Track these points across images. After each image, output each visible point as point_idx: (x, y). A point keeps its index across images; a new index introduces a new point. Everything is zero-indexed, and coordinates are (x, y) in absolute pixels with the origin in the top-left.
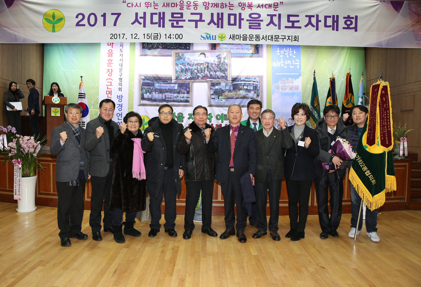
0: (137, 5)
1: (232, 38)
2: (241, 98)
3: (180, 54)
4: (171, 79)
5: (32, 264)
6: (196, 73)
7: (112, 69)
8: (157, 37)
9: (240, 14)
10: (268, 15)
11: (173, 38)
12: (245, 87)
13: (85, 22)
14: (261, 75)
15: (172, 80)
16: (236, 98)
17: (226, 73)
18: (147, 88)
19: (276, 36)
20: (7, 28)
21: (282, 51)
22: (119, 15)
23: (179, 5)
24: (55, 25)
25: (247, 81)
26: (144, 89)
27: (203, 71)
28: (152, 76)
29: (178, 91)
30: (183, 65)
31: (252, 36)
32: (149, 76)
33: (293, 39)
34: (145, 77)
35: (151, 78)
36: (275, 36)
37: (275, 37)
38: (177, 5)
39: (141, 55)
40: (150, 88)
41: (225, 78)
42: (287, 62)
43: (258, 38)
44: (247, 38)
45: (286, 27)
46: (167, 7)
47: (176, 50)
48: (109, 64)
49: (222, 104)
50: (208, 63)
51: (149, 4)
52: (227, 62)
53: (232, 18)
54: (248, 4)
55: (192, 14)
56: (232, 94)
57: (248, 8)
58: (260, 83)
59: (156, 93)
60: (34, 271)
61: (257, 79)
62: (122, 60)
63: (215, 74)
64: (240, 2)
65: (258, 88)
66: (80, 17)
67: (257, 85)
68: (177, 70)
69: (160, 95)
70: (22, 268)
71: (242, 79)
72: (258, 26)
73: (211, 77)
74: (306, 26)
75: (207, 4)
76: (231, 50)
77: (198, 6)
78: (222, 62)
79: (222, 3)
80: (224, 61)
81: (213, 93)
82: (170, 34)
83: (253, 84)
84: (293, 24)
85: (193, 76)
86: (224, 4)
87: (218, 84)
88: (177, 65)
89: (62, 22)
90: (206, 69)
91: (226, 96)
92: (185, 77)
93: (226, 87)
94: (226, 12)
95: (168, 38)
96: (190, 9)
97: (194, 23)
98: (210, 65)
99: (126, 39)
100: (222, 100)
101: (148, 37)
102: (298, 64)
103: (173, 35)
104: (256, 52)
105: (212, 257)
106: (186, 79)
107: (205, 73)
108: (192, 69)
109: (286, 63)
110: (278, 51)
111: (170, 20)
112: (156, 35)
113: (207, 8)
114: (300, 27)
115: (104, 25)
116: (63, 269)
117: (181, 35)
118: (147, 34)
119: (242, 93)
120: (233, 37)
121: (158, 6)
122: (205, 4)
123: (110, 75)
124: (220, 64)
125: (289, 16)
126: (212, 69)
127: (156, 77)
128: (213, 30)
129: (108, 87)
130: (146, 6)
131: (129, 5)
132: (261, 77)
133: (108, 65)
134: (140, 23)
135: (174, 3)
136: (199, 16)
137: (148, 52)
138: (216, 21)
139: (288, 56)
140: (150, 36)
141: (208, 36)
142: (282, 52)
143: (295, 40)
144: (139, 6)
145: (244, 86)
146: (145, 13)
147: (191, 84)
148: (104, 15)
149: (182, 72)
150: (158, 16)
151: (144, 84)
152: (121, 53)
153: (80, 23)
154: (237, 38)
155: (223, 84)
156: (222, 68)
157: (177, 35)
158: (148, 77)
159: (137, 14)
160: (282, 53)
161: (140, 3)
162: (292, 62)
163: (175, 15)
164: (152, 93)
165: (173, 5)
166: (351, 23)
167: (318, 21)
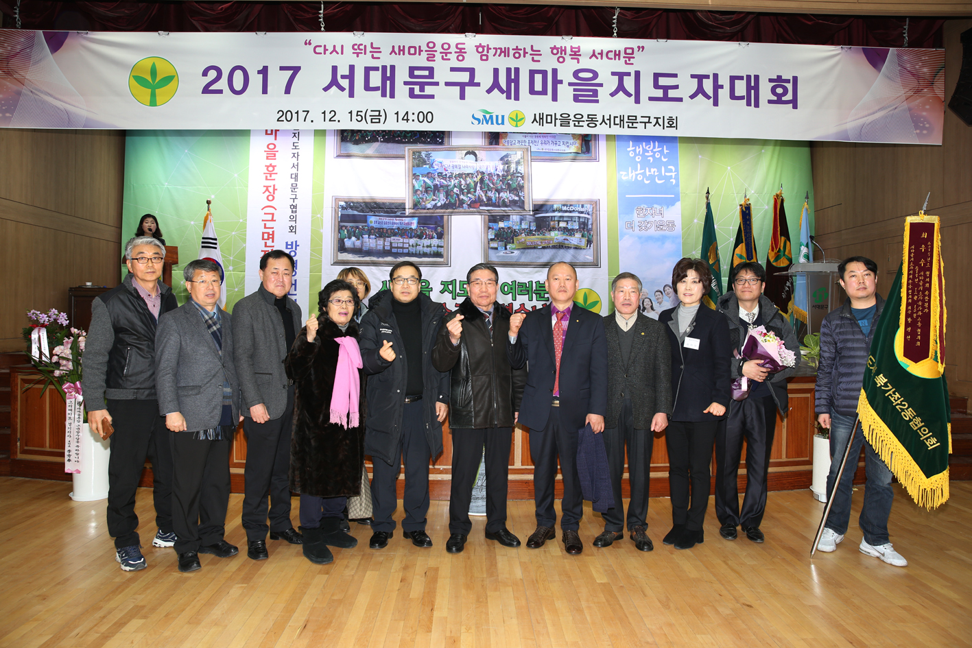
0: (334, 50)
1: (538, 121)
2: (554, 247)
3: (423, 154)
4: (402, 207)
5: (117, 616)
6: (457, 194)
7: (274, 186)
8: (379, 119)
9: (555, 71)
10: (613, 74)
11: (413, 121)
12: (562, 225)
13: (222, 84)
14: (595, 198)
15: (404, 209)
16: (544, 248)
17: (520, 194)
18: (352, 227)
19: (630, 118)
20: (51, 96)
21: (639, 148)
22: (296, 70)
23: (426, 51)
24: (158, 91)
25: (566, 211)
26: (344, 228)
27: (472, 190)
28: (361, 201)
29: (419, 233)
30: (428, 178)
31: (580, 116)
32: (355, 201)
33: (666, 124)
34: (346, 202)
35: (361, 206)
36: (629, 116)
37: (628, 119)
38: (420, 51)
39: (338, 156)
40: (357, 227)
41: (520, 204)
42: (650, 171)
43: (592, 121)
44: (571, 121)
45: (651, 99)
46: (399, 54)
47: (413, 145)
48: (268, 175)
49: (514, 260)
50: (483, 173)
51: (361, 47)
52: (522, 172)
53: (538, 78)
54: (572, 51)
55: (453, 69)
56: (535, 239)
57: (572, 58)
58: (594, 215)
59: (371, 236)
60: (123, 630)
61: (588, 208)
62: (297, 165)
63: (497, 196)
64: (555, 46)
65: (590, 226)
66: (213, 74)
67: (588, 219)
68: (417, 187)
69: (381, 242)
70: (96, 625)
71: (555, 207)
72: (593, 97)
73: (490, 203)
74: (692, 97)
75: (486, 48)
76: (531, 144)
77: (466, 53)
78: (512, 171)
79: (517, 47)
80: (517, 170)
81: (493, 237)
82: (407, 113)
83: (579, 217)
84: (666, 93)
85: (451, 200)
86: (521, 50)
87: (505, 217)
88: (415, 176)
89: (172, 84)
90: (479, 184)
91: (522, 243)
92: (433, 203)
93: (521, 224)
94: (525, 65)
95: (403, 119)
96: (449, 59)
97: (458, 88)
98: (486, 177)
99: (312, 121)
100: (512, 253)
101: (359, 118)
102: (673, 174)
103: (413, 114)
104: (584, 149)
105: (511, 589)
106: (435, 207)
107: (477, 194)
108: (447, 186)
109: (648, 173)
110: (631, 148)
111: (406, 83)
112: (377, 113)
113: (483, 57)
114: (680, 100)
115: (265, 91)
116: (189, 623)
117: (430, 115)
118: (358, 112)
119: (555, 236)
120: (540, 119)
121: (381, 52)
122: (480, 50)
123: (271, 198)
124: (508, 175)
125: (657, 76)
126: (492, 186)
127: (370, 203)
128: (499, 104)
129: (265, 224)
130: (353, 53)
131: (318, 50)
132: (595, 204)
133: (266, 177)
134: (342, 89)
135: (415, 48)
136: (467, 74)
137: (354, 149)
138: (504, 85)
139: (651, 159)
140: (363, 114)
141: (488, 116)
142: (639, 150)
143: (671, 125)
144: (340, 52)
145: (559, 221)
146: (352, 68)
147: (445, 217)
148: (264, 71)
149: (426, 191)
150: (379, 73)
151: (344, 218)
152: (295, 151)
153: (212, 88)
154: (549, 121)
155: (514, 217)
156: (513, 183)
157: (421, 115)
158: (353, 202)
159: (335, 69)
160: (639, 152)
161: (342, 46)
162: (659, 171)
163: (417, 73)
164: (363, 237)
165: (412, 51)
166: (786, 91)
167: (717, 87)
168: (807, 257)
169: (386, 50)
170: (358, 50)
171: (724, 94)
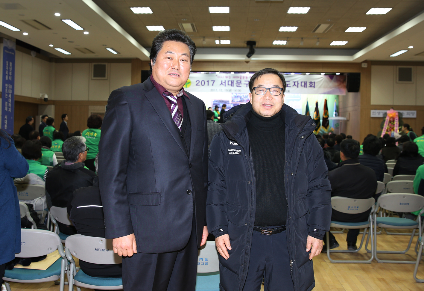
8: (231, 91)
13: (200, 84)
22: (214, 81)
23: (240, 77)
24: (187, 85)
33: (288, 92)
46: (235, 78)
55: (245, 81)
66: (198, 82)
77: (248, 78)
82: (236, 90)
89: (190, 84)
111: (236, 84)
114: (290, 87)
115: (208, 85)
118: (227, 89)
131: (218, 77)
134: (223, 85)
135: (238, 76)
144: (223, 77)
146: (225, 81)
148: (208, 81)
150: (231, 82)
153: (198, 85)
157: (239, 90)
158: (216, 100)
159: (222, 81)
163: (238, 82)
166: (312, 85)
167: (298, 84)
168: (336, 115)
169: (232, 77)
170: (226, 77)
171: (299, 85)
